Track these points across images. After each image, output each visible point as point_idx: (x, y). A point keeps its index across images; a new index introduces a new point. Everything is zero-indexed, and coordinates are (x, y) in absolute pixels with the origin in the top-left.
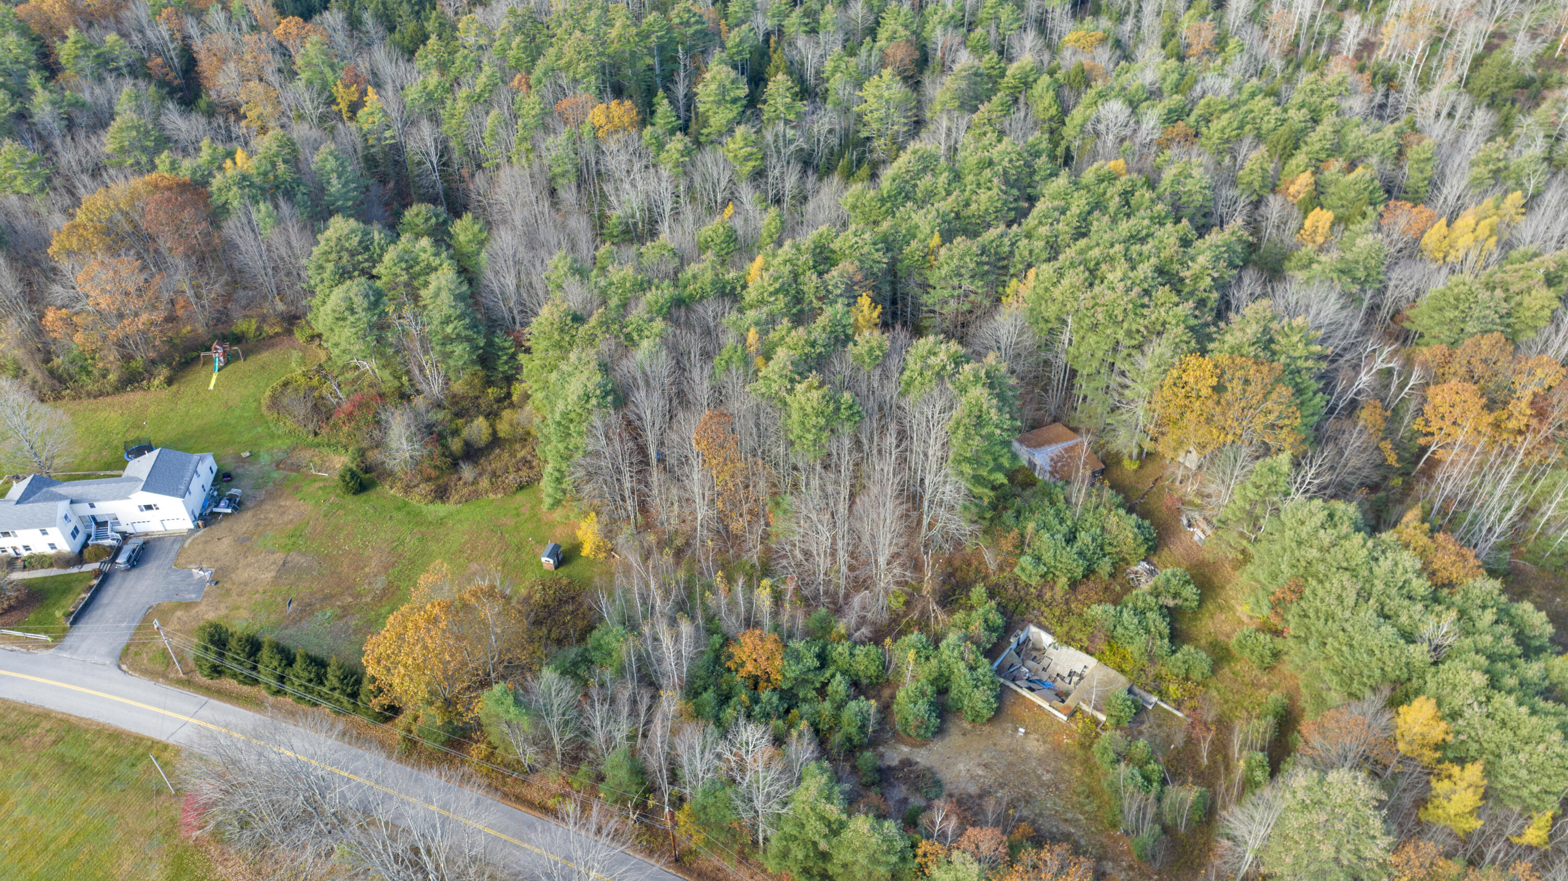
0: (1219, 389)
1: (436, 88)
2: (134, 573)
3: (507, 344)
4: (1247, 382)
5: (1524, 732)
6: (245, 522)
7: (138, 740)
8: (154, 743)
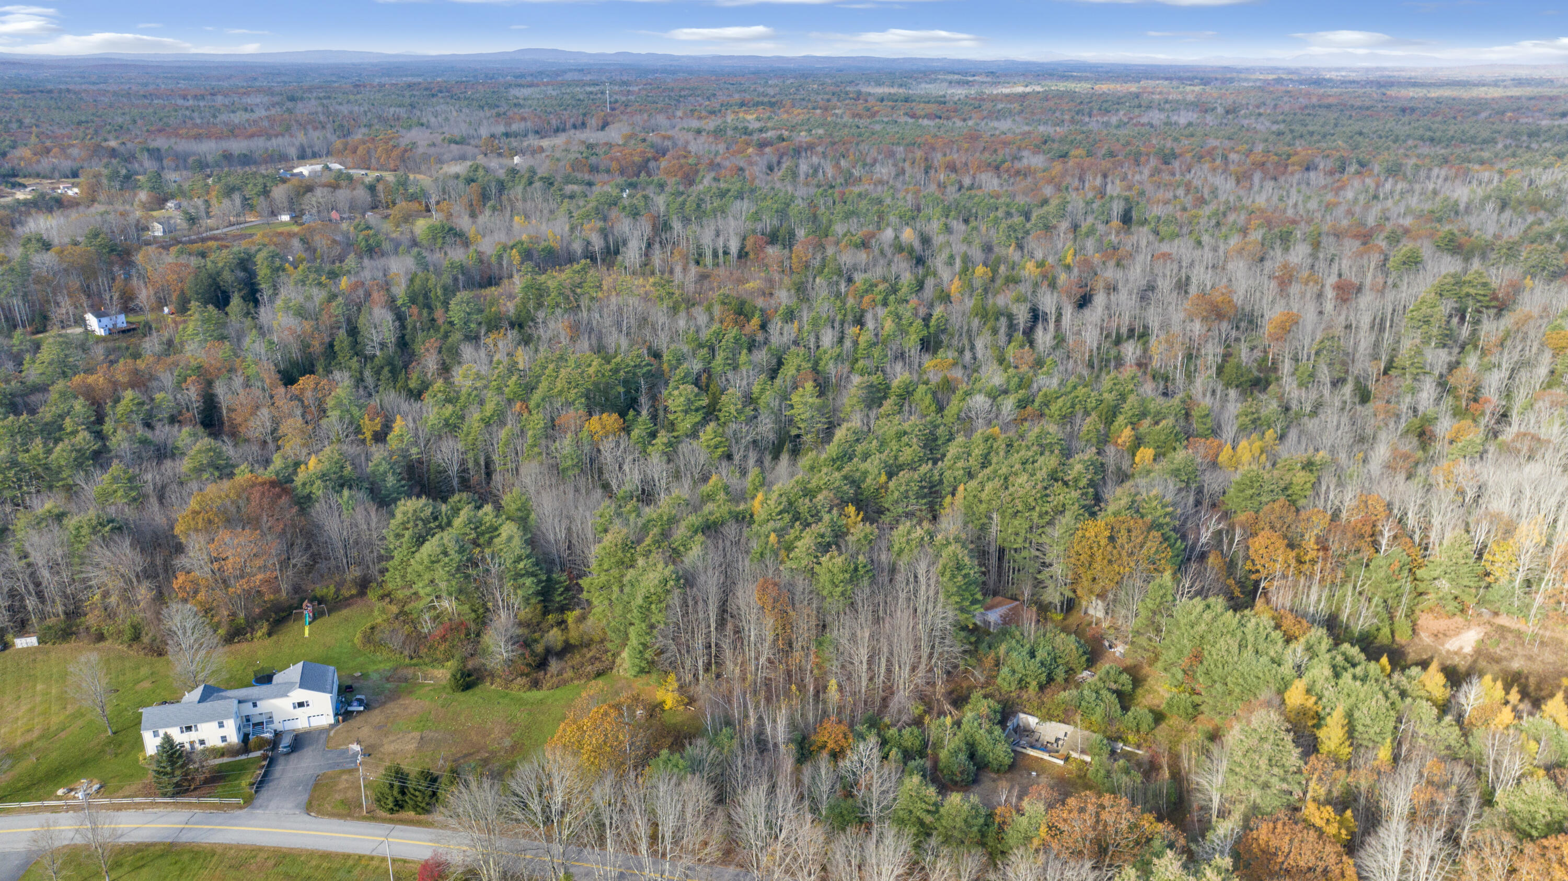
0: (1112, 539)
1: (451, 415)
2: (294, 756)
3: (562, 579)
4: (1129, 531)
5: (1362, 696)
6: (376, 716)
7: (347, 857)
8: (361, 857)
